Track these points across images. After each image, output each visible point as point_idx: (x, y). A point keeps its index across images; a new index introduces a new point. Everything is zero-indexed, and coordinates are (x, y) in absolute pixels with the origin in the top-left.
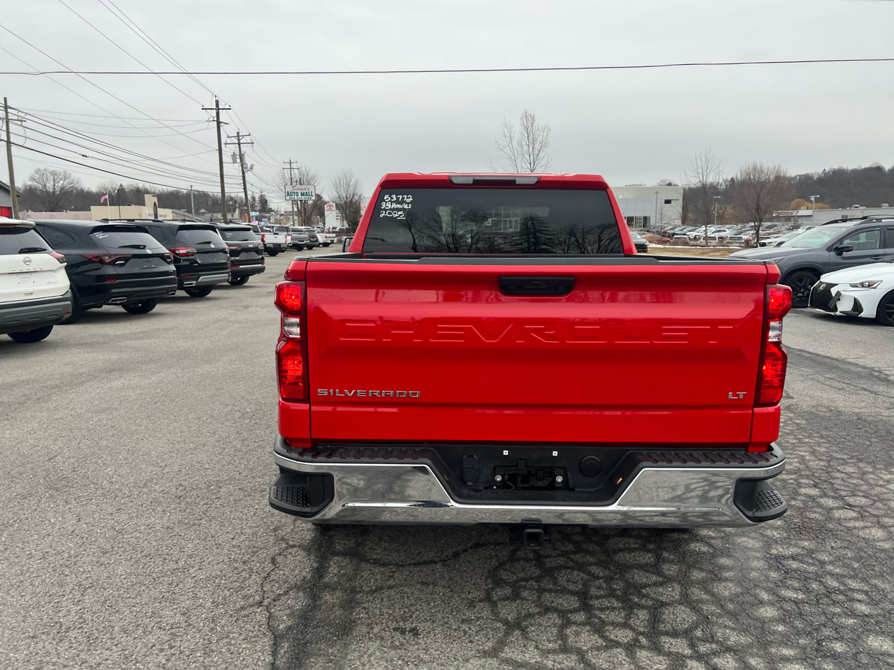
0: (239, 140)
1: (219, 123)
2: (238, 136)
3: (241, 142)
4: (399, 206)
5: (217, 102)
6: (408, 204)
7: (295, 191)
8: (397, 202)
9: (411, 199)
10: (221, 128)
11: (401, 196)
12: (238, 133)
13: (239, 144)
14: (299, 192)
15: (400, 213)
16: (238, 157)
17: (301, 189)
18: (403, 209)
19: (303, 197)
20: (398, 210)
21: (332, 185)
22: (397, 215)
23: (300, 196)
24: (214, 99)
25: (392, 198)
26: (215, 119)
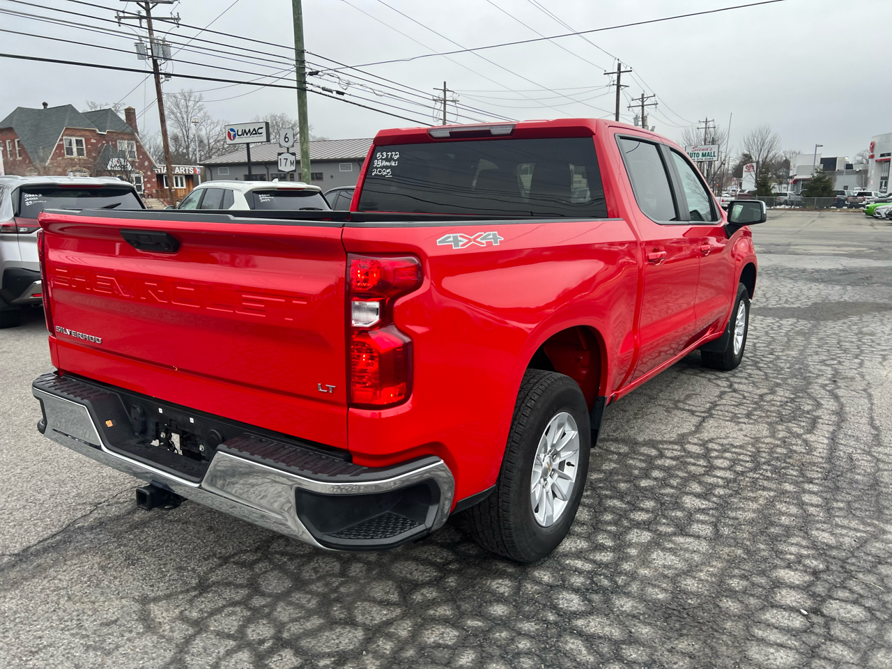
0: (643, 102)
1: (619, 86)
2: (643, 98)
3: (645, 103)
4: (388, 164)
5: (619, 65)
6: (395, 161)
7: (696, 152)
8: (387, 160)
9: (398, 156)
10: (621, 91)
11: (390, 153)
12: (643, 95)
13: (643, 106)
14: (701, 153)
15: (388, 171)
16: (641, 119)
17: (703, 150)
18: (390, 167)
19: (704, 158)
20: (387, 167)
21: (743, 143)
22: (385, 173)
23: (700, 157)
24: (617, 62)
25: (383, 156)
26: (616, 83)
